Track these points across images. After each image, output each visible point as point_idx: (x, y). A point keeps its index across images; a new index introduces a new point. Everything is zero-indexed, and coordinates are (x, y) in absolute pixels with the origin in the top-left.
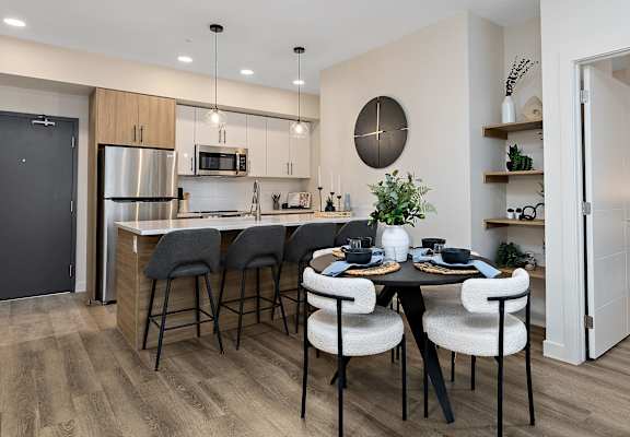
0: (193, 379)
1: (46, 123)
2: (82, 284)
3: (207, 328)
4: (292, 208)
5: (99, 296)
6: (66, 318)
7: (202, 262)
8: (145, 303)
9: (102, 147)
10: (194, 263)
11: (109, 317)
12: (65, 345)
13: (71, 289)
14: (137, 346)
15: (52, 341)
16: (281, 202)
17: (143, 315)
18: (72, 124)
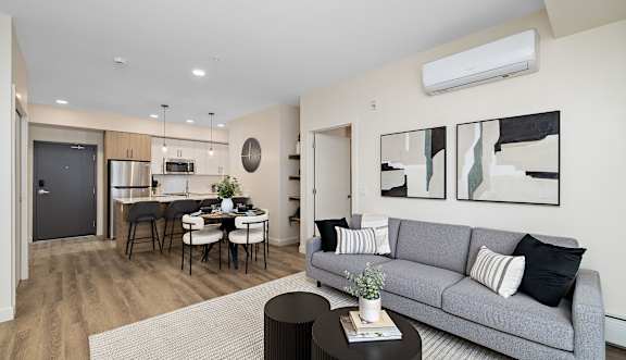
0: (144, 262)
1: (79, 147)
2: (100, 231)
3: (157, 247)
5: (109, 236)
6: (91, 245)
7: (152, 215)
8: (127, 234)
9: (109, 161)
10: (149, 215)
11: (113, 244)
12: (90, 254)
13: (95, 234)
14: (123, 252)
15: (84, 253)
17: (126, 239)
18: (94, 148)
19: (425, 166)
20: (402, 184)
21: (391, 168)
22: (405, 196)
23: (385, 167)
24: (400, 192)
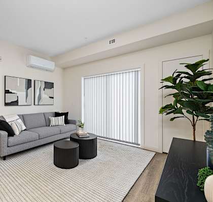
19: (25, 93)
20: (16, 100)
21: (11, 93)
22: (18, 105)
23: (7, 92)
24: (15, 103)
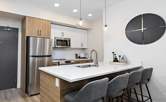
1: (8, 29)
4: (82, 58)
16: (78, 56)
18: (17, 30)
